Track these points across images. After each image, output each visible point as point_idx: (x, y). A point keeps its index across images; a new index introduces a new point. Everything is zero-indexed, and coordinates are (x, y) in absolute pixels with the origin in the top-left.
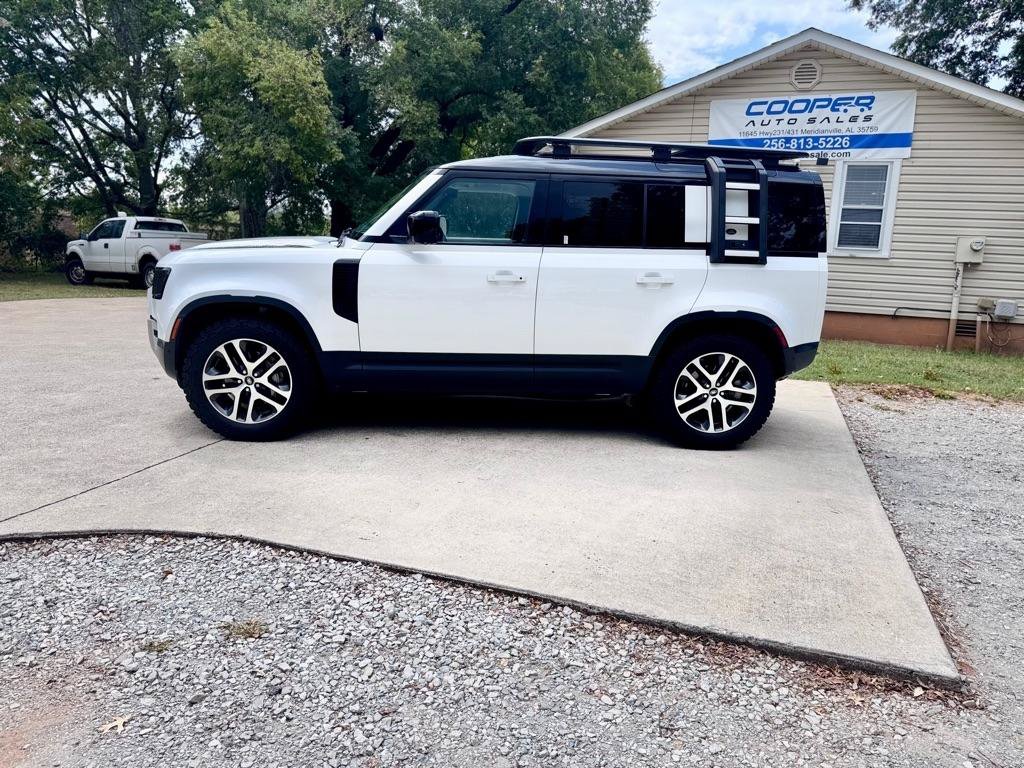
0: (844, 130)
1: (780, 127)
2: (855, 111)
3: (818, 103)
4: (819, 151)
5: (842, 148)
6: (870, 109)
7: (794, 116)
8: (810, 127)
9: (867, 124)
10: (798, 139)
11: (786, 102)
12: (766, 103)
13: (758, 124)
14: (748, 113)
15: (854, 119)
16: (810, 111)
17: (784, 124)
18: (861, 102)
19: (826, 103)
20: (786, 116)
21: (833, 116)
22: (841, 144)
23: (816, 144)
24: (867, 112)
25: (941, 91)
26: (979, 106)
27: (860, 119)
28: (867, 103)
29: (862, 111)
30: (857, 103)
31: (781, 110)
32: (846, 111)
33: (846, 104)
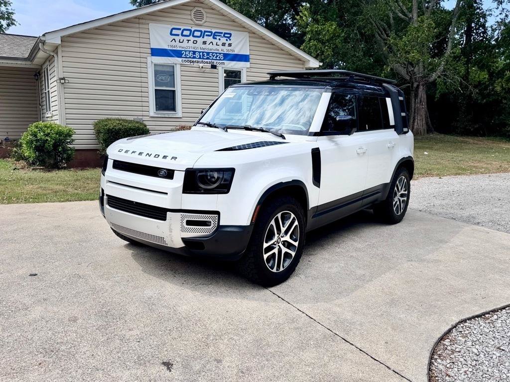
0: (220, 50)
1: (188, 45)
2: (224, 40)
3: (206, 33)
4: (210, 61)
5: (220, 60)
6: (230, 40)
7: (196, 39)
8: (204, 46)
9: (230, 48)
10: (200, 52)
11: (190, 30)
12: (180, 29)
13: (177, 42)
14: (171, 34)
15: (224, 44)
16: (203, 37)
17: (191, 42)
18: (226, 35)
19: (210, 34)
20: (191, 38)
21: (215, 41)
22: (220, 57)
23: (208, 56)
24: (229, 42)
25: (258, 35)
26: (273, 44)
27: (227, 45)
28: (228, 36)
29: (227, 40)
30: (224, 36)
31: (188, 34)
32: (220, 39)
33: (219, 36)
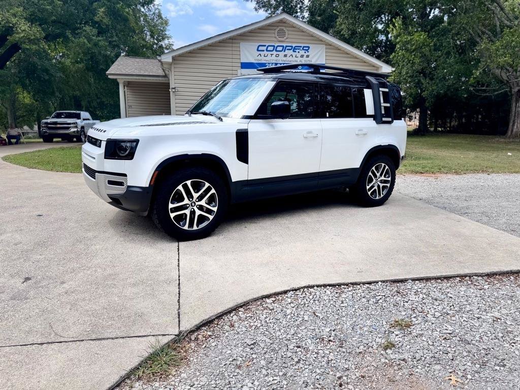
0: (299, 61)
1: (271, 58)
2: (302, 52)
3: (287, 48)
6: (308, 52)
7: (278, 53)
8: (285, 59)
9: (307, 59)
10: (281, 64)
11: (274, 46)
12: (265, 46)
13: (262, 56)
14: (258, 50)
15: (302, 56)
16: (284, 51)
17: (274, 56)
18: (305, 48)
19: (290, 48)
20: (274, 53)
21: (294, 54)
24: (307, 54)
25: (334, 46)
26: (348, 54)
27: (305, 56)
28: (307, 49)
29: (305, 52)
30: (303, 49)
31: (272, 49)
32: (299, 52)
33: (298, 49)
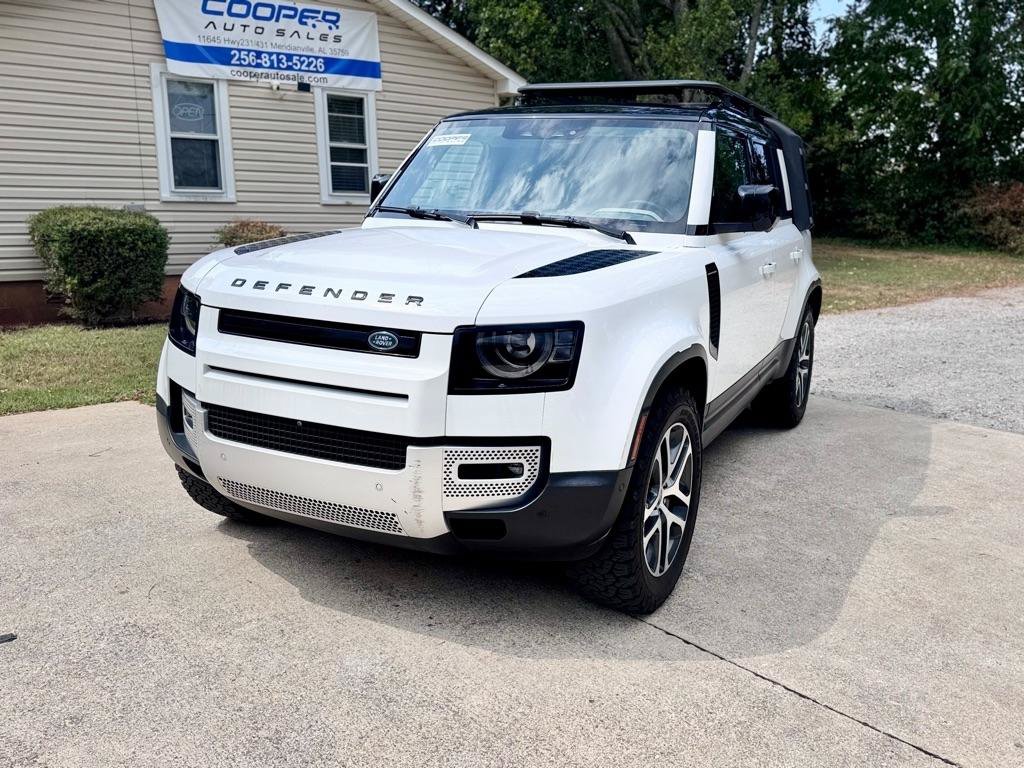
0: (316, 49)
1: (244, 36)
2: (323, 27)
3: (284, 12)
4: (295, 73)
5: (317, 72)
6: (337, 27)
7: (261, 23)
8: (279, 40)
9: (338, 46)
10: (270, 54)
13: (220, 28)
14: (205, 10)
15: (324, 37)
16: (277, 20)
17: (250, 31)
18: (328, 17)
19: (292, 13)
20: (250, 20)
21: (303, 30)
22: (316, 66)
23: (290, 64)
25: (397, 19)
26: (429, 41)
27: (331, 39)
28: (334, 20)
29: (330, 28)
30: (324, 18)
31: (244, 12)
32: (314, 26)
33: (313, 18)
